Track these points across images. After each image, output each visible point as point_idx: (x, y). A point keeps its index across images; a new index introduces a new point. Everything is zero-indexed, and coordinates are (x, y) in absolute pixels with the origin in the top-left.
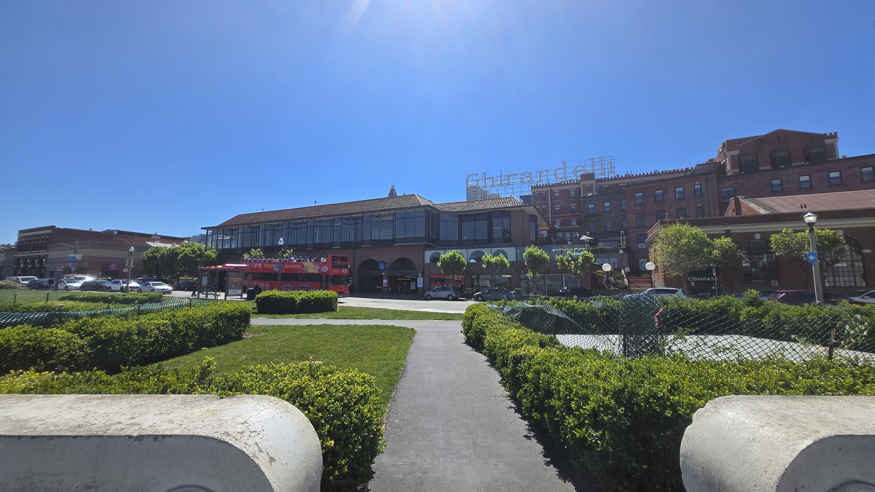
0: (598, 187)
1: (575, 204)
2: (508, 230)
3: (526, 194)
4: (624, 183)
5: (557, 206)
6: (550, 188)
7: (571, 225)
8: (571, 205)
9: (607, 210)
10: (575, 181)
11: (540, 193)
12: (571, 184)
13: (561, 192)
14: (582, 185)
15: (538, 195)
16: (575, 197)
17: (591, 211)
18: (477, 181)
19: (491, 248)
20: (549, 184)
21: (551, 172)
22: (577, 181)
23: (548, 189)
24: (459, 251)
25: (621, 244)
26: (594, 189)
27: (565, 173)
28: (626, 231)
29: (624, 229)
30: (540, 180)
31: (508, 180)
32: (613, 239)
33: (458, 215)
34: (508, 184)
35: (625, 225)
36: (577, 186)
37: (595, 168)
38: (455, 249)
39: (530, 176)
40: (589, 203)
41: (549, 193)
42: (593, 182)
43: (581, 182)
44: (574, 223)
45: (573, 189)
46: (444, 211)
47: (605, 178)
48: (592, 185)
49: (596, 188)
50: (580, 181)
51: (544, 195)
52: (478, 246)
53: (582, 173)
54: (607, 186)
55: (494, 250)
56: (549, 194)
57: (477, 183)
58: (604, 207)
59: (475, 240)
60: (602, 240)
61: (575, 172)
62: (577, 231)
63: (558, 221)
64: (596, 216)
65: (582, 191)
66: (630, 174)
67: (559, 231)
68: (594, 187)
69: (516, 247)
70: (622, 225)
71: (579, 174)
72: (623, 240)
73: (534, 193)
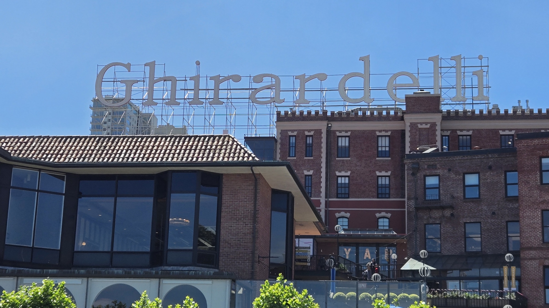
0: (448, 133)
1: (389, 173)
2: (212, 229)
3: (264, 133)
4: (510, 130)
5: (343, 173)
6: (325, 123)
7: (376, 226)
8: (378, 173)
9: (472, 194)
10: (392, 113)
11: (301, 135)
12: (380, 118)
13: (354, 137)
14: (408, 124)
15: (293, 140)
16: (388, 154)
17: (431, 195)
18: (130, 83)
19: (160, 278)
20: (325, 113)
21: (332, 82)
22: (396, 113)
23: (322, 126)
24: (63, 282)
25: (506, 289)
26: (438, 138)
27: (367, 88)
28: (516, 254)
29: (511, 249)
30: (302, 100)
31: (217, 90)
32: (485, 272)
33: (68, 174)
34: (216, 101)
35: (514, 237)
36: (396, 126)
37: (442, 83)
38: (52, 276)
39: (276, 86)
40: (428, 172)
41: (324, 135)
42: (437, 118)
43: (406, 117)
44: (384, 223)
45: (386, 131)
46: (26, 161)
47: (465, 112)
48: (434, 125)
49: (442, 136)
50: (404, 113)
51: (309, 140)
52: (120, 271)
53: (410, 93)
54: (470, 133)
55: (170, 284)
56: (324, 140)
57: (129, 91)
58: (465, 186)
59: (112, 253)
60: (456, 273)
61: (392, 87)
62: (391, 245)
63: (343, 214)
64: (443, 208)
65: (408, 139)
66: (524, 107)
67: (346, 242)
68: (438, 133)
69: (234, 281)
70: (508, 237)
71: (401, 95)
72: (510, 278)
73: (283, 133)
